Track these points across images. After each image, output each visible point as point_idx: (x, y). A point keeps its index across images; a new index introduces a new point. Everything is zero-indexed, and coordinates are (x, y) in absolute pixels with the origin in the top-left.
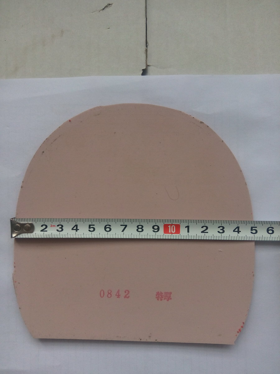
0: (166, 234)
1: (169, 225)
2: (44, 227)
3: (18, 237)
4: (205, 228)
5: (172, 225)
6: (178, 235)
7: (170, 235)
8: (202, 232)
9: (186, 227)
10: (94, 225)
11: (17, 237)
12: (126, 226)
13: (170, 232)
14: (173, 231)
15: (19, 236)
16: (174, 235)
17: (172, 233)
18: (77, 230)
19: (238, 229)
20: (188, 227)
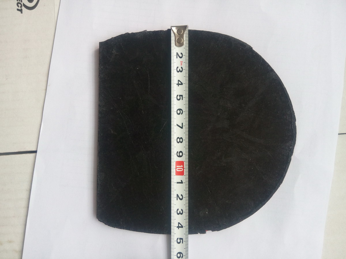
0: (175, 163)
1: (183, 166)
2: (181, 55)
3: (171, 33)
4: (181, 197)
5: (183, 168)
6: (175, 173)
7: (175, 166)
8: (178, 195)
9: (181, 181)
10: (182, 99)
11: (172, 31)
12: (182, 128)
13: (177, 166)
14: (178, 170)
15: (173, 33)
16: (175, 171)
17: (176, 168)
18: (178, 84)
19: (180, 227)
20: (182, 182)
